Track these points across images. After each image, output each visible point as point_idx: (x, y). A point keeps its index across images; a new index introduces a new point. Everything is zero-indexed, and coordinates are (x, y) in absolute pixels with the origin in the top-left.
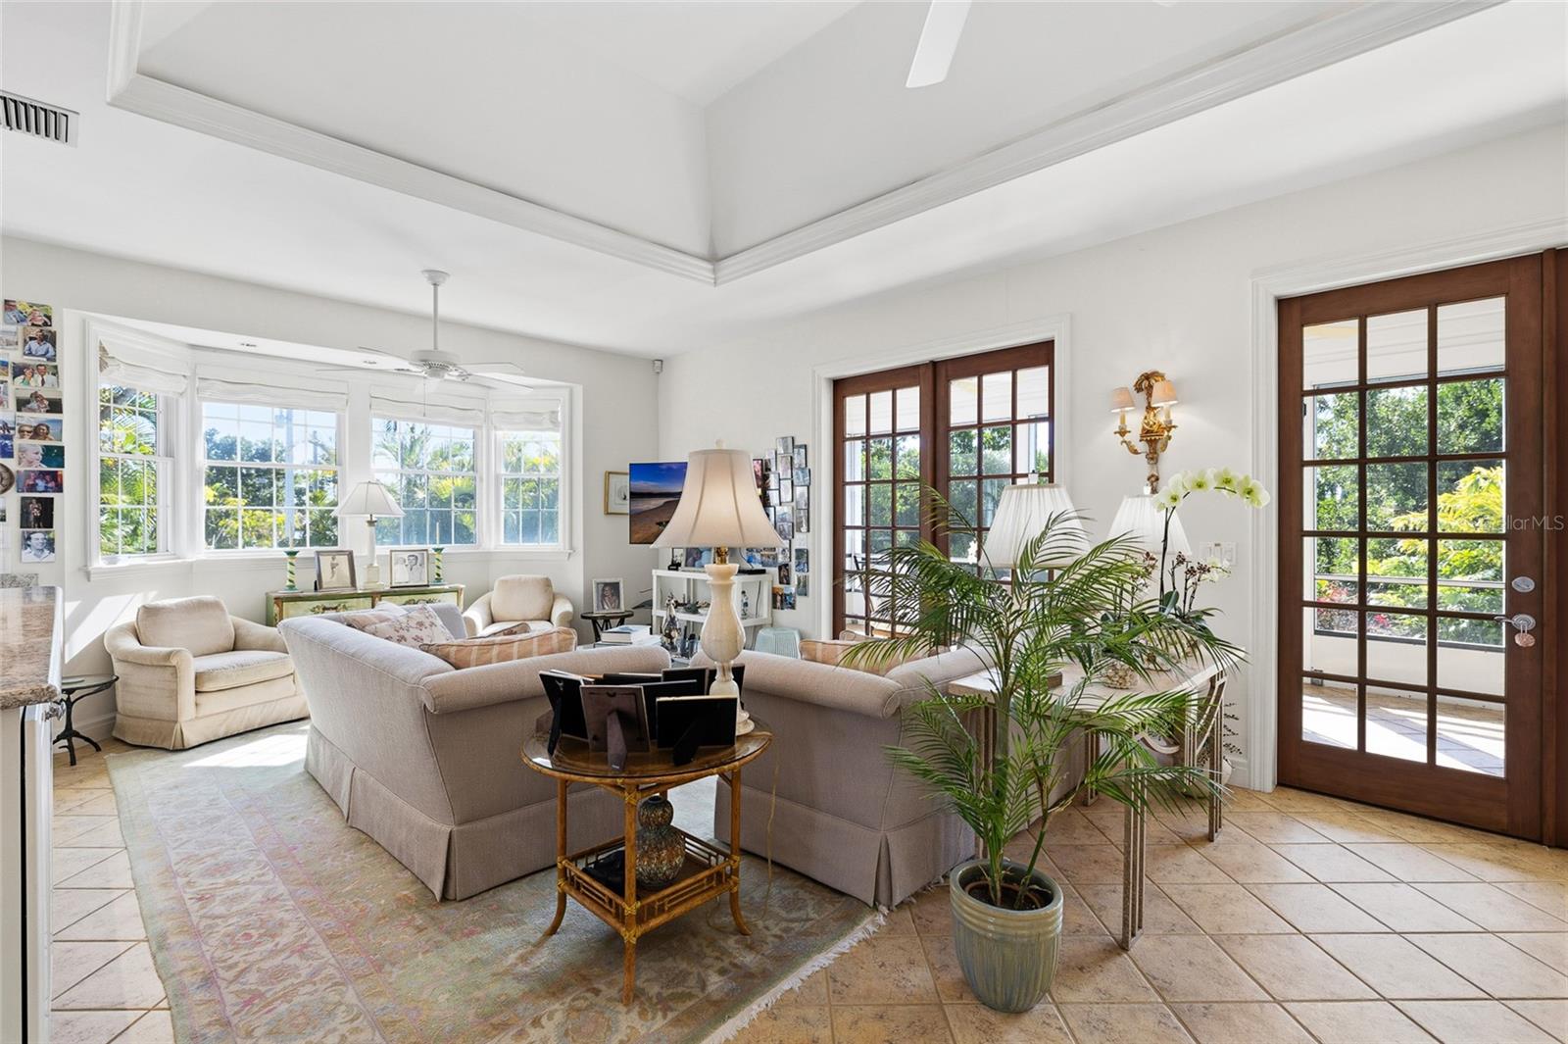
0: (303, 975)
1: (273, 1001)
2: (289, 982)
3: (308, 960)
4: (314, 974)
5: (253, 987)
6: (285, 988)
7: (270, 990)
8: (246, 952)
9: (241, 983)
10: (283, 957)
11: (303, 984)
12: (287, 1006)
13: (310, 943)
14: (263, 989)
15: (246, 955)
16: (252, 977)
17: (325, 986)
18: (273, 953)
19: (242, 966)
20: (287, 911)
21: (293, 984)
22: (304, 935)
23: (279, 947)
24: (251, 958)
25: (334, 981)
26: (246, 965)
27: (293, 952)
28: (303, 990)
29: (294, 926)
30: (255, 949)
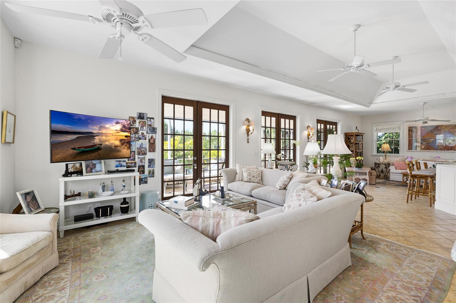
0: (401, 283)
1: (414, 285)
2: (406, 285)
3: (396, 284)
4: (399, 281)
5: (416, 291)
6: (409, 284)
7: (412, 287)
8: (407, 300)
9: (417, 294)
10: (400, 290)
11: (404, 282)
12: (413, 281)
13: (389, 286)
14: (414, 289)
15: (408, 300)
16: (413, 293)
17: (400, 277)
18: (401, 293)
19: (413, 298)
20: (381, 300)
21: (406, 283)
22: (387, 290)
23: (397, 293)
24: (408, 298)
25: (397, 276)
26: (411, 297)
27: (396, 289)
28: (406, 281)
29: (385, 294)
30: (404, 298)
